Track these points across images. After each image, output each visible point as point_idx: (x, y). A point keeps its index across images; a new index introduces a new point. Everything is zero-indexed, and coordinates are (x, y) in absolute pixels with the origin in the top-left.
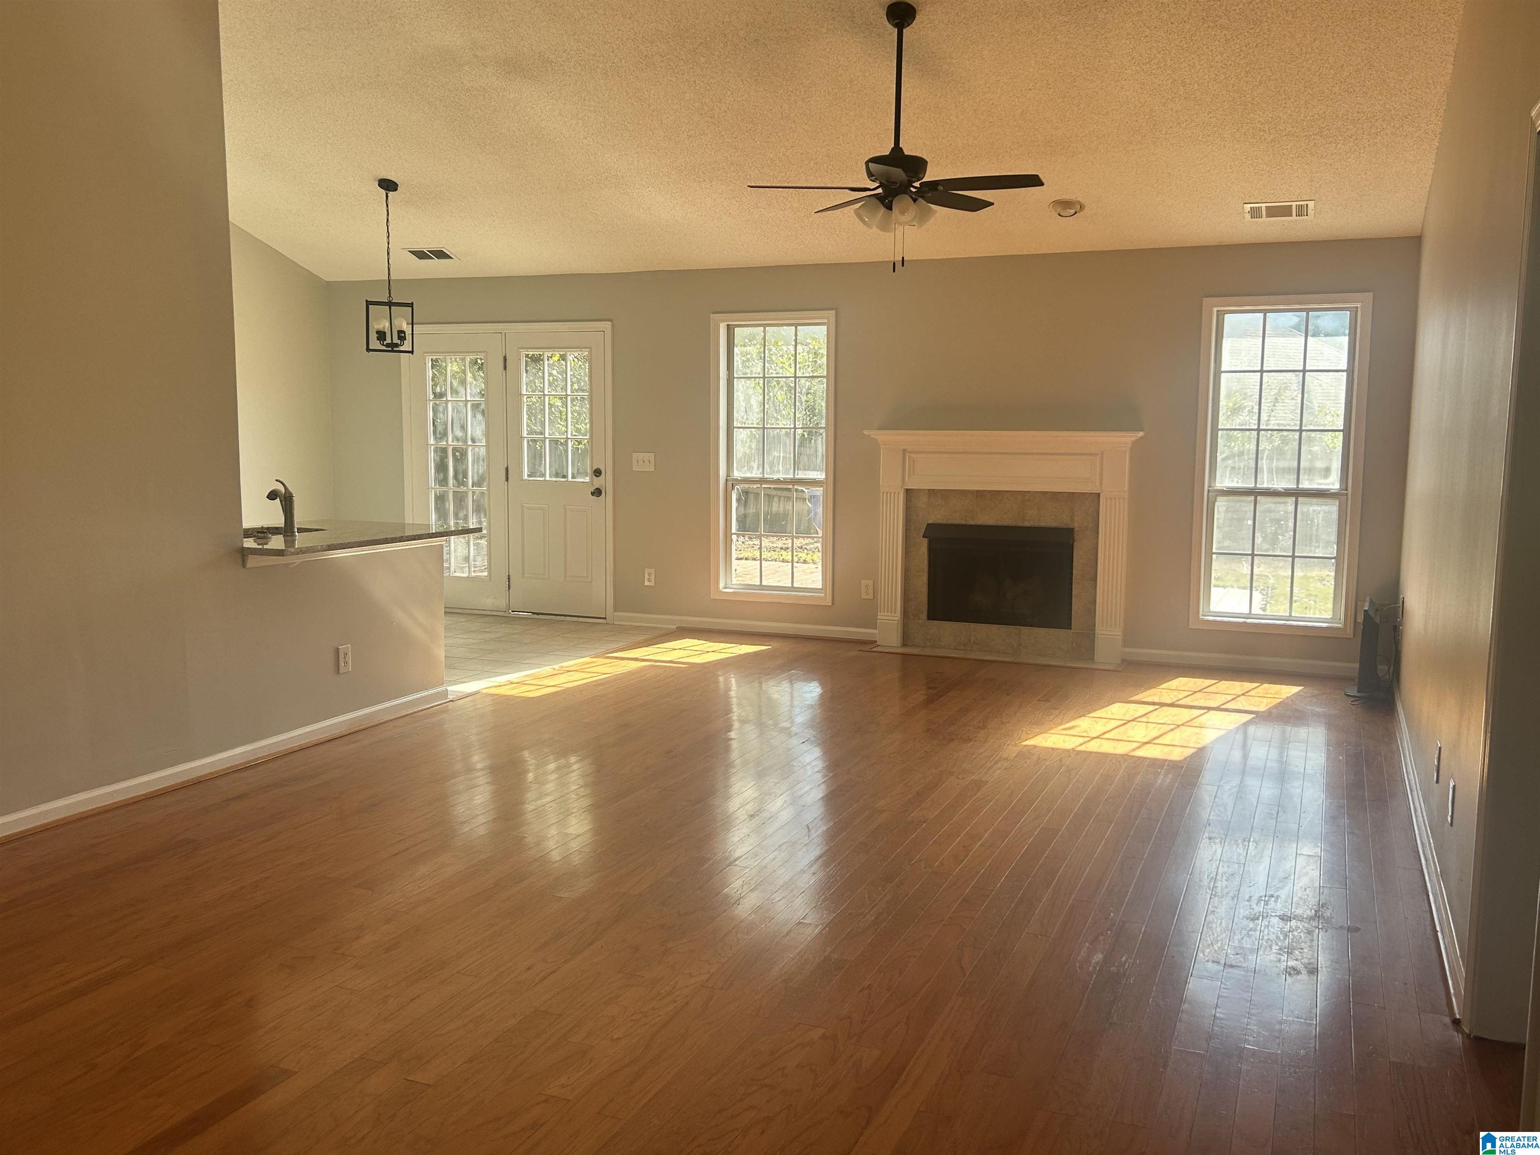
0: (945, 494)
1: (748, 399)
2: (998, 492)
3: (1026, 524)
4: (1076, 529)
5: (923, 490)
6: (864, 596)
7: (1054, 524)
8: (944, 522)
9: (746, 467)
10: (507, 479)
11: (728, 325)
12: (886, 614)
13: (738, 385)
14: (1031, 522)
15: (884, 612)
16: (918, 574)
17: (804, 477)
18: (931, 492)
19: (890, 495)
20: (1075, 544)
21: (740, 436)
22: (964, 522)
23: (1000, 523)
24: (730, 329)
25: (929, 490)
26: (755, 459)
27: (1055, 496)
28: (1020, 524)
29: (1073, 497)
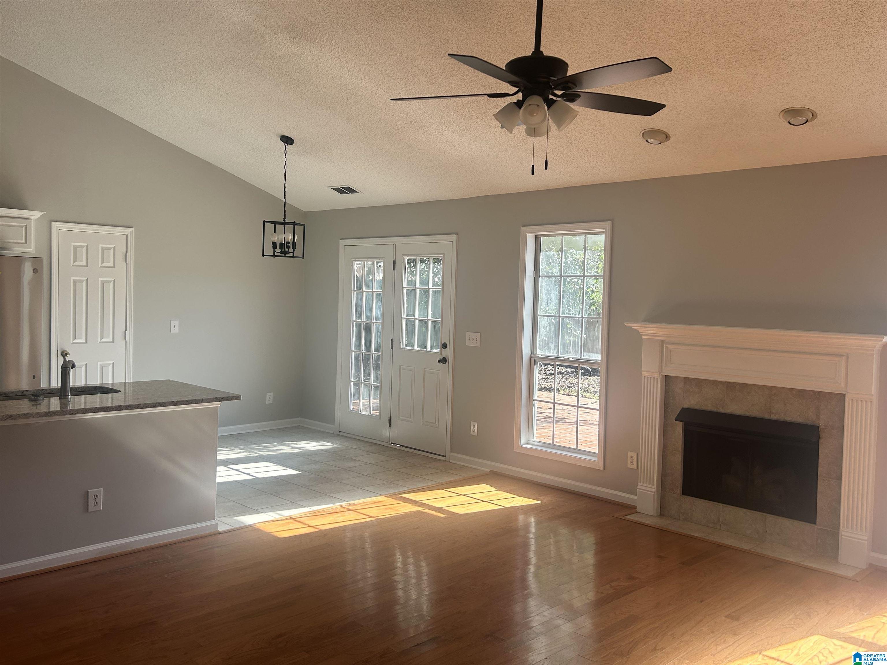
0: (699, 383)
1: (548, 293)
2: (747, 385)
3: (773, 417)
4: (821, 427)
5: (680, 377)
6: (629, 465)
7: (800, 420)
8: (698, 407)
9: (546, 348)
10: (392, 348)
11: (536, 235)
12: (645, 485)
13: (543, 282)
14: (777, 416)
15: (644, 483)
16: (674, 452)
17: (588, 358)
18: (687, 380)
19: (651, 380)
20: (821, 441)
21: (542, 322)
22: (715, 410)
23: (748, 414)
24: (537, 238)
25: (685, 378)
26: (552, 341)
27: (801, 394)
28: (767, 417)
29: (818, 395)
